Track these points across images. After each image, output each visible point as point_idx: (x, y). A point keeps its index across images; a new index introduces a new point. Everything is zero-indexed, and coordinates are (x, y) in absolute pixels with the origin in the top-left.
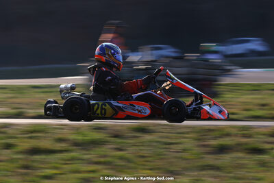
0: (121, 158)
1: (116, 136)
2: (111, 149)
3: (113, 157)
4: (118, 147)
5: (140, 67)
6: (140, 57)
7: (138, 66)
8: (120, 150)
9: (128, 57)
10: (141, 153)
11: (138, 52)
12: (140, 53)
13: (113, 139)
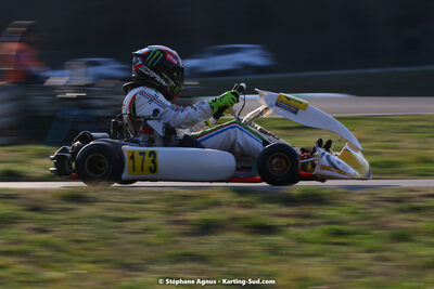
0: (45, 245)
1: (35, 209)
2: (29, 229)
3: (32, 242)
4: (39, 226)
5: (68, 95)
6: (67, 78)
7: (64, 93)
8: (42, 231)
9: (48, 78)
10: (78, 236)
11: (63, 69)
12: (66, 72)
13: (30, 214)
